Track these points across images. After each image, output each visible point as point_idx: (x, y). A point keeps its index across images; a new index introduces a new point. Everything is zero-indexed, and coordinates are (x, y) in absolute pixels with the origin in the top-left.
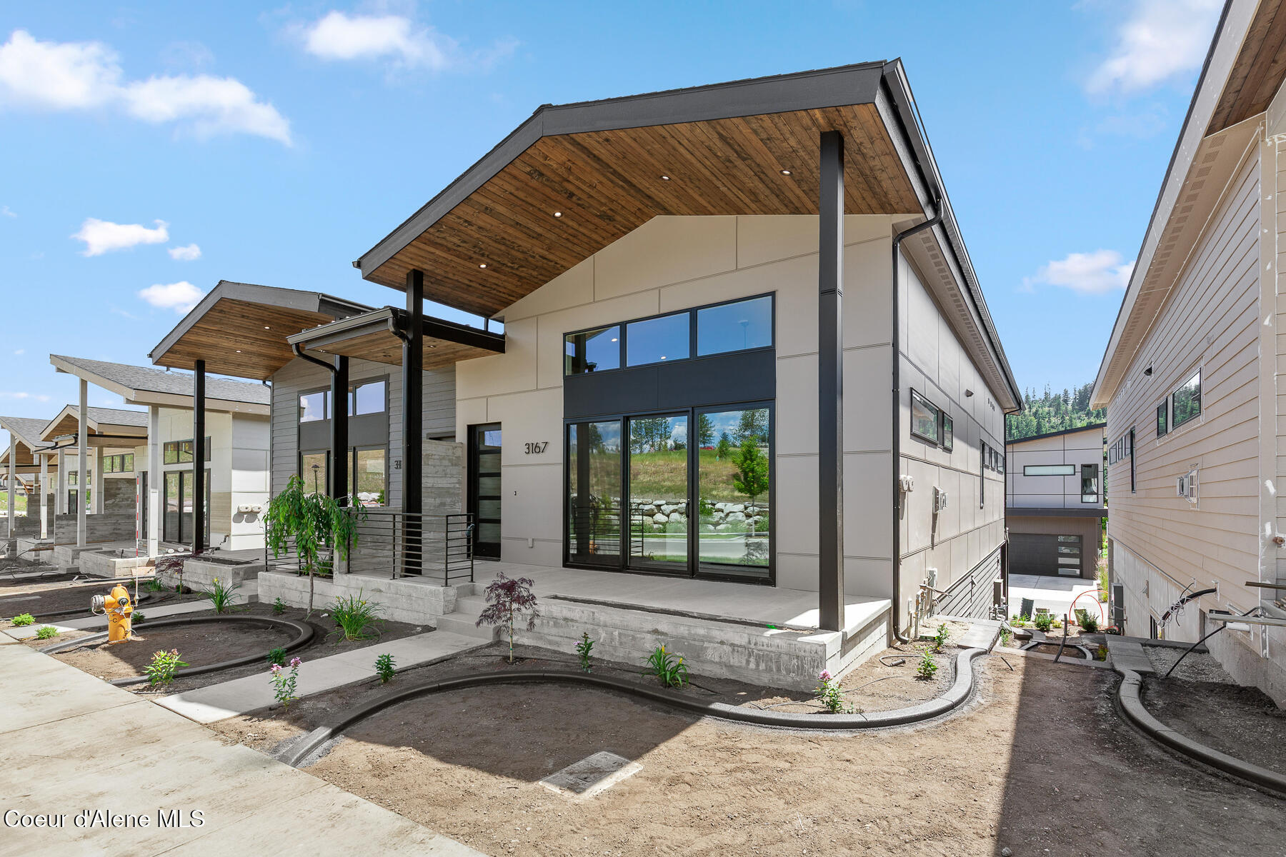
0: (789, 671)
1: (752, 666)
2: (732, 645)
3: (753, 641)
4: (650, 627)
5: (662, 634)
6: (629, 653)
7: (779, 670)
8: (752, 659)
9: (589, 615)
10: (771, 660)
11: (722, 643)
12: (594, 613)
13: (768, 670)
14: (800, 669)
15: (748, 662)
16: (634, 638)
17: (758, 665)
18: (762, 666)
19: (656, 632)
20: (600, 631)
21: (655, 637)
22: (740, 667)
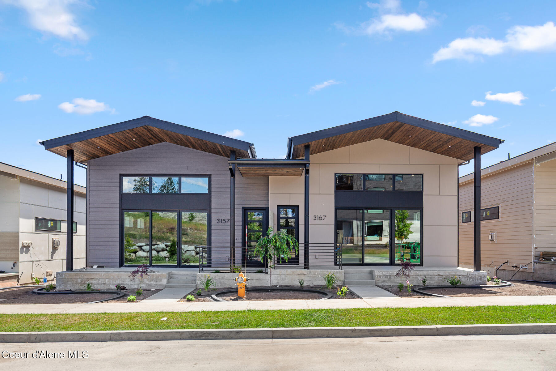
0: (478, 280)
1: (468, 280)
2: (463, 276)
3: (469, 274)
4: (437, 274)
5: (441, 275)
6: (430, 282)
7: (475, 280)
8: (468, 279)
9: (414, 273)
10: (473, 278)
11: (460, 275)
12: (416, 272)
13: (473, 280)
14: (481, 279)
15: (467, 279)
16: (431, 278)
17: (470, 280)
18: (471, 280)
19: (439, 275)
20: (419, 277)
21: (438, 276)
22: (465, 281)
